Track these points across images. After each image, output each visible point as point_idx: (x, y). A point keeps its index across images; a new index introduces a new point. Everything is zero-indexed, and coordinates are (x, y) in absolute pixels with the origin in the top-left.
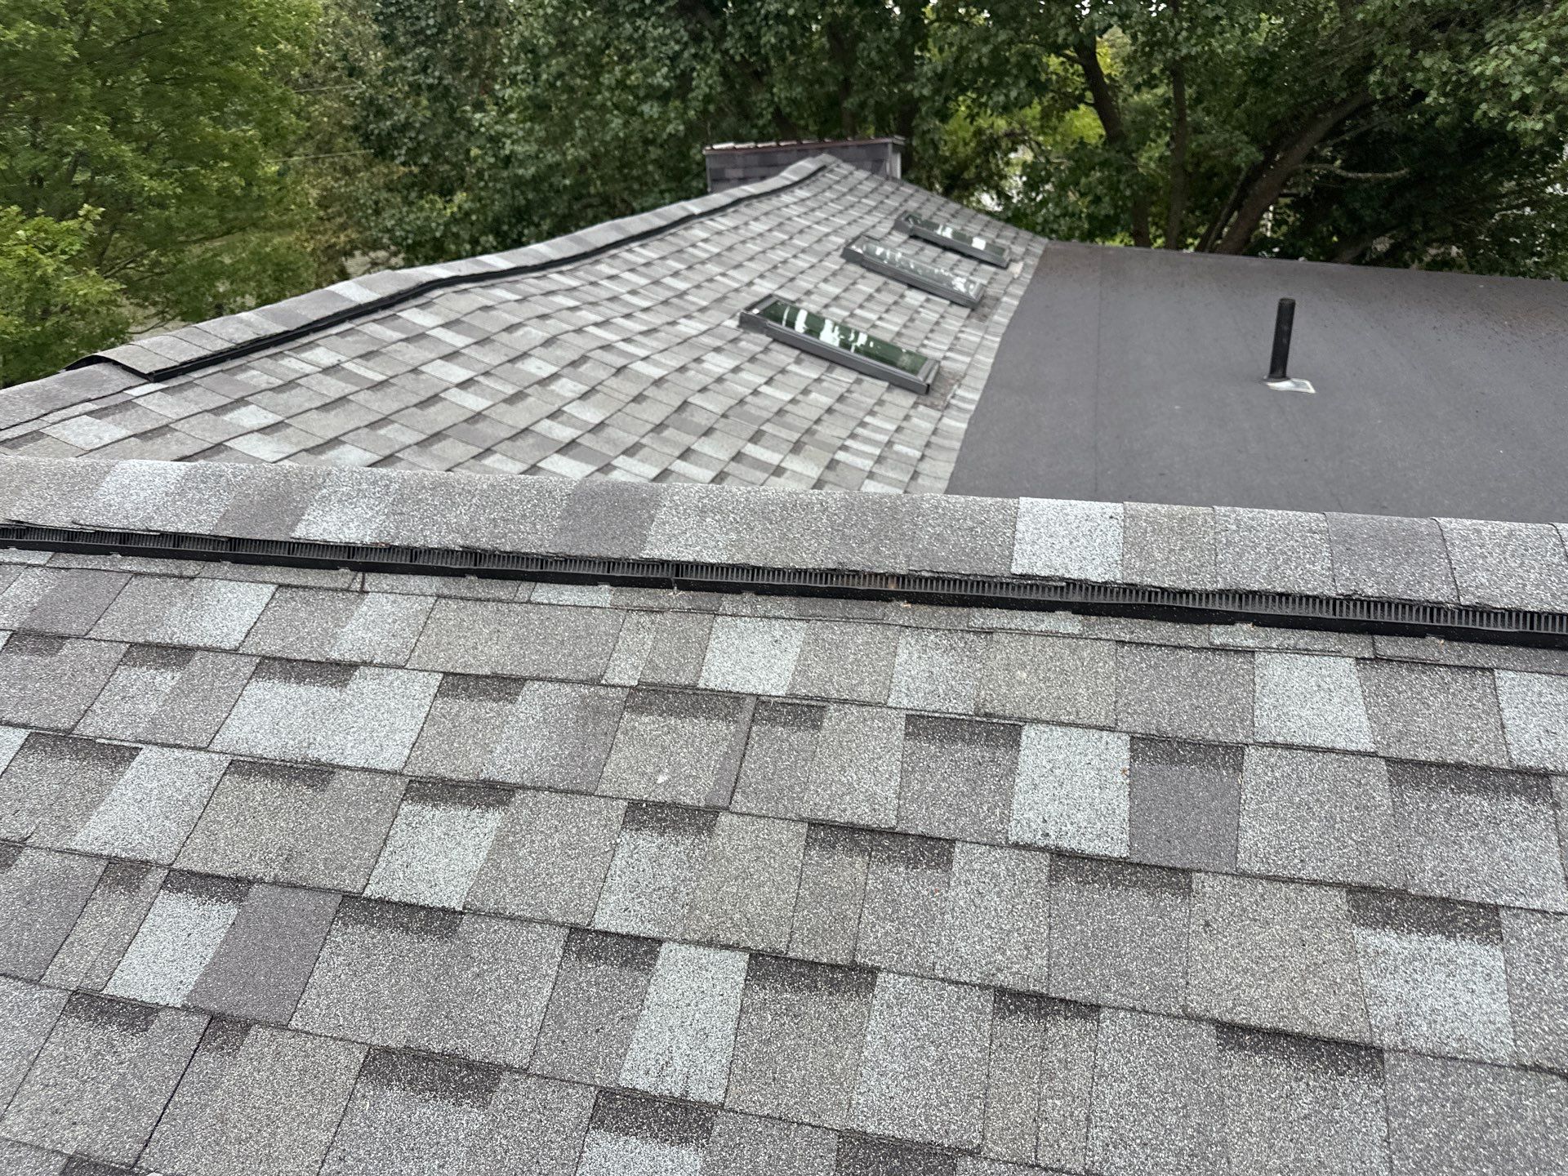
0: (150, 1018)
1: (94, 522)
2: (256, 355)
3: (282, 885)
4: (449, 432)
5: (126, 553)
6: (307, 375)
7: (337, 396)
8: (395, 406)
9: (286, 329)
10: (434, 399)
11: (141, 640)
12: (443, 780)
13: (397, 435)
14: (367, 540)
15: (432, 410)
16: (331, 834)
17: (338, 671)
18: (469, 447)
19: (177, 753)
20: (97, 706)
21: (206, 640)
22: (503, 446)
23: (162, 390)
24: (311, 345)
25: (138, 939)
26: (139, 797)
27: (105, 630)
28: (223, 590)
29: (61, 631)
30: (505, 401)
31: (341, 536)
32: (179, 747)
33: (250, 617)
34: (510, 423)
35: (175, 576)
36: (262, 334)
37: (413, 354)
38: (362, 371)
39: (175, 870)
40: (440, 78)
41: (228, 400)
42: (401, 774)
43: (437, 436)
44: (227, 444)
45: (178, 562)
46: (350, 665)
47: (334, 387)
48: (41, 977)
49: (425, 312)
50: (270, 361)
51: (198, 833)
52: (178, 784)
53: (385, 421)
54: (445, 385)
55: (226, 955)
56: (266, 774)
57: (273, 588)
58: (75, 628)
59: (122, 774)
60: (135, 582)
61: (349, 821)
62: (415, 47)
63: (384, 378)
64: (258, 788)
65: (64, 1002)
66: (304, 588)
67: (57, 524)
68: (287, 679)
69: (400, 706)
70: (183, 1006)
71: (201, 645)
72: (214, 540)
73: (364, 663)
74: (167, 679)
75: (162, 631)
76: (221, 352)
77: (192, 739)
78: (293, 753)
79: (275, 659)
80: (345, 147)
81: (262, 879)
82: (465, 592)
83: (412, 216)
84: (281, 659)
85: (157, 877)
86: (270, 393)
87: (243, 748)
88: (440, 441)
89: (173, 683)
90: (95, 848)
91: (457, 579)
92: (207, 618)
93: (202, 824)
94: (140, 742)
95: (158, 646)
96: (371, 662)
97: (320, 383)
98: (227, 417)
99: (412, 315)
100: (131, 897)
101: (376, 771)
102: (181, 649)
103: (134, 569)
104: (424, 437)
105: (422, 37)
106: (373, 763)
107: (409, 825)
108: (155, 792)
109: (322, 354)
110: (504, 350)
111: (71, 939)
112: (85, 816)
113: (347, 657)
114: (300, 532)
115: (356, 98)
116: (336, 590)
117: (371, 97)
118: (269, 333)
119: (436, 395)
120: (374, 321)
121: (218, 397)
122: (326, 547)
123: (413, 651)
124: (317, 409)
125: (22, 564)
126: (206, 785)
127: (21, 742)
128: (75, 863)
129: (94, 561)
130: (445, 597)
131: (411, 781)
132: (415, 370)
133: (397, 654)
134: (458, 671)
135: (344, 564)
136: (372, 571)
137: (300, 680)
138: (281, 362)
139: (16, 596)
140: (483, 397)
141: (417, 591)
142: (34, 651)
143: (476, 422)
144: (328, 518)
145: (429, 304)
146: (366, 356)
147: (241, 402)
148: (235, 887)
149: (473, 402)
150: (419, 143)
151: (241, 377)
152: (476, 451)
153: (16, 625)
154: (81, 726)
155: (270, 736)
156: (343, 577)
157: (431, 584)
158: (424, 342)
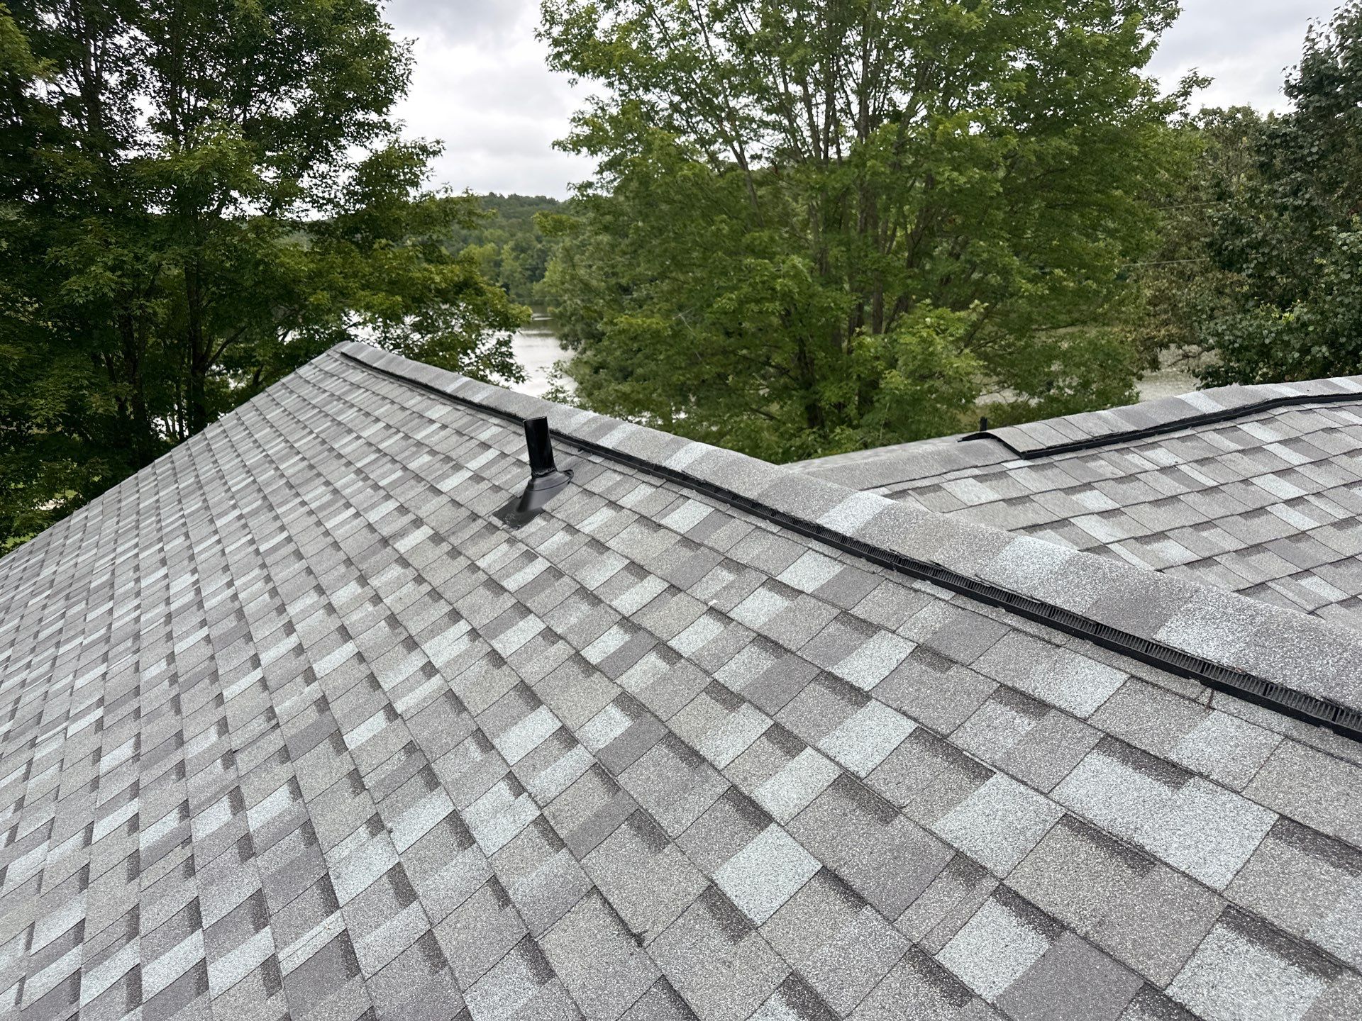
0: (965, 998)
1: (991, 579)
2: (1106, 448)
3: (1091, 944)
4: (1269, 546)
5: (1011, 610)
6: (1146, 471)
7: (1170, 495)
8: (1222, 512)
9: (1136, 429)
10: (1260, 511)
11: (1010, 684)
12: (1263, 920)
13: (1218, 540)
14: (1225, 662)
15: (1256, 521)
16: (1143, 920)
17: (1176, 774)
18: (1288, 564)
19: (1022, 788)
20: (968, 725)
21: (1061, 702)
22: (1324, 570)
23: (1029, 467)
24: (1154, 445)
25: (967, 928)
26: (987, 812)
27: (983, 666)
28: (1082, 664)
29: (952, 656)
30: (1333, 525)
31: (1199, 651)
32: (1025, 784)
33: (1102, 694)
34: (1335, 548)
35: (1044, 640)
36: (1116, 431)
37: (1247, 465)
38: (1196, 475)
39: (1004, 885)
40: (1310, 200)
41: (1078, 483)
42: (1220, 895)
43: (1257, 548)
44: (1071, 520)
45: (1049, 630)
46: (1186, 771)
47: (1168, 486)
48: (895, 920)
49: (1265, 427)
50: (1116, 454)
51: (1027, 864)
52: (1019, 814)
53: (1209, 524)
54: (1273, 499)
55: (1034, 980)
56: (1092, 839)
57: (1126, 676)
58: (961, 657)
59: (978, 787)
60: (1012, 634)
61: (1162, 916)
62: (1291, 172)
63: (1215, 484)
64: (1085, 849)
65: (906, 948)
66: (1154, 685)
67: (963, 573)
68: (1125, 761)
69: (1229, 829)
70: (993, 1004)
71: (1057, 705)
72: (1085, 621)
73: (1201, 775)
74: (1025, 724)
75: (1027, 682)
76: (1080, 442)
77: (1036, 782)
78: (1120, 829)
79: (1117, 739)
80: (1187, 254)
81: (1074, 929)
82: (1315, 742)
83: (1245, 323)
84: (1122, 741)
85: (989, 884)
86: (1112, 482)
87: (1077, 807)
88: (1259, 553)
89: (1029, 729)
90: (949, 838)
91: (1310, 726)
92: (1065, 684)
93: (1032, 857)
94: (995, 767)
95: (1022, 693)
96: (1208, 776)
97: (1156, 480)
98: (1075, 497)
99: (1252, 429)
100: (968, 891)
101: (1196, 881)
102: (1039, 703)
103: (1014, 624)
104: (1244, 546)
105: (1299, 164)
106: (1193, 872)
107: (1221, 947)
108: (1000, 813)
109: (1163, 454)
110: (1341, 473)
111: (919, 901)
112: (946, 810)
113: (1185, 763)
114: (1161, 636)
115: (1219, 219)
116: (1183, 697)
117: (1235, 218)
118: (1121, 431)
119: (1262, 508)
120: (1215, 430)
121: (1071, 479)
122: (1183, 656)
123: (1251, 781)
124: (1150, 502)
125: (933, 595)
126: (1041, 826)
127: (910, 731)
128: (933, 843)
129: (985, 609)
130: (1293, 740)
131: (1229, 906)
132: (1246, 481)
133: (1235, 779)
134: (1297, 818)
135: (1196, 677)
136: (1222, 691)
137: (1137, 767)
138: (1126, 457)
139: (925, 618)
140: (1311, 517)
141: (1264, 725)
142: (929, 665)
143: (1299, 540)
144: (1189, 631)
145: (1271, 420)
146: (1202, 462)
147: (1088, 486)
148: (1051, 925)
149: (1299, 520)
150: (1270, 259)
151: (1092, 465)
152: (1294, 569)
153: (921, 641)
154: (953, 736)
155: (1101, 806)
156: (1192, 688)
157: (1284, 723)
158: (1259, 456)
